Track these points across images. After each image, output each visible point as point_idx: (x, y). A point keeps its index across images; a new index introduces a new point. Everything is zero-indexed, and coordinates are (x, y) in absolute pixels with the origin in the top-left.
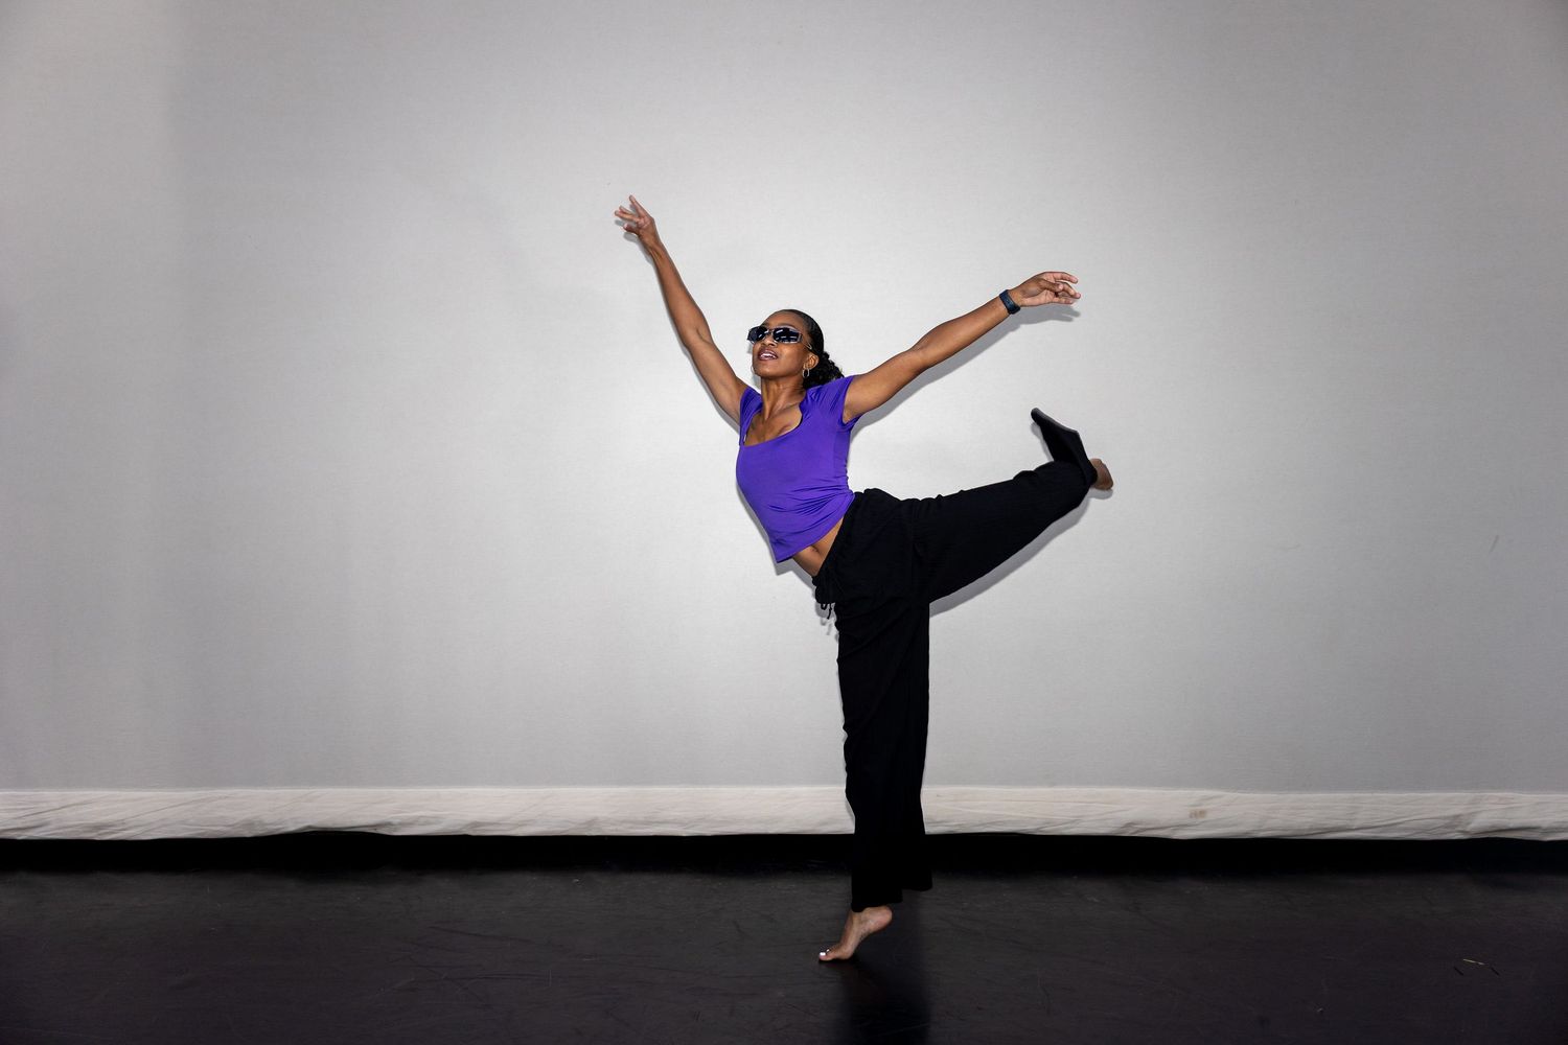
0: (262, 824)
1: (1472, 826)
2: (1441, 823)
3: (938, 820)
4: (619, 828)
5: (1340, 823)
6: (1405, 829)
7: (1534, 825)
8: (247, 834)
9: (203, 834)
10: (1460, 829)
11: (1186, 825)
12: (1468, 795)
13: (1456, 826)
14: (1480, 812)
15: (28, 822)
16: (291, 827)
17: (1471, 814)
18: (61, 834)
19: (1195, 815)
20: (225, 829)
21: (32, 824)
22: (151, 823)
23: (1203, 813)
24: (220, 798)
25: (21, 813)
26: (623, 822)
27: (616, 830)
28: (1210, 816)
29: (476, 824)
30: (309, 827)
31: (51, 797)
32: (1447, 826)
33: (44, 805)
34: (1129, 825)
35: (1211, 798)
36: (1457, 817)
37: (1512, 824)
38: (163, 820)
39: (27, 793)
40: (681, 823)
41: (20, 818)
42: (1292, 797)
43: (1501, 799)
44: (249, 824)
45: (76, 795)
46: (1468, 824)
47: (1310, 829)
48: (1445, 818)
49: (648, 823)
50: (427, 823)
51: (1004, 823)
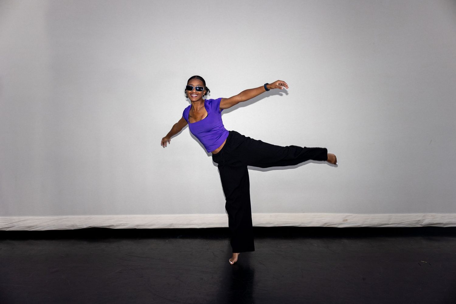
0: (76, 226)
1: (423, 223)
2: (415, 222)
3: (271, 223)
4: (179, 226)
5: (386, 223)
6: (404, 224)
7: (441, 223)
8: (72, 228)
9: (59, 229)
10: (420, 224)
11: (342, 224)
12: (423, 214)
13: (419, 223)
14: (426, 219)
15: (9, 226)
16: (85, 227)
17: (423, 219)
18: (19, 229)
19: (344, 221)
20: (66, 227)
21: (11, 226)
22: (44, 226)
23: (346, 220)
24: (64, 218)
25: (7, 223)
26: (181, 224)
27: (178, 227)
28: (349, 221)
29: (138, 225)
30: (90, 227)
31: (15, 218)
32: (416, 223)
33: (14, 221)
34: (326, 224)
35: (349, 216)
36: (419, 220)
37: (435, 222)
38: (48, 225)
39: (8, 218)
40: (197, 225)
41: (7, 224)
42: (372, 215)
43: (432, 215)
44: (73, 226)
45: (23, 218)
46: (422, 222)
47: (377, 224)
48: (416, 221)
49: (187, 225)
50: (124, 225)
51: (289, 224)
